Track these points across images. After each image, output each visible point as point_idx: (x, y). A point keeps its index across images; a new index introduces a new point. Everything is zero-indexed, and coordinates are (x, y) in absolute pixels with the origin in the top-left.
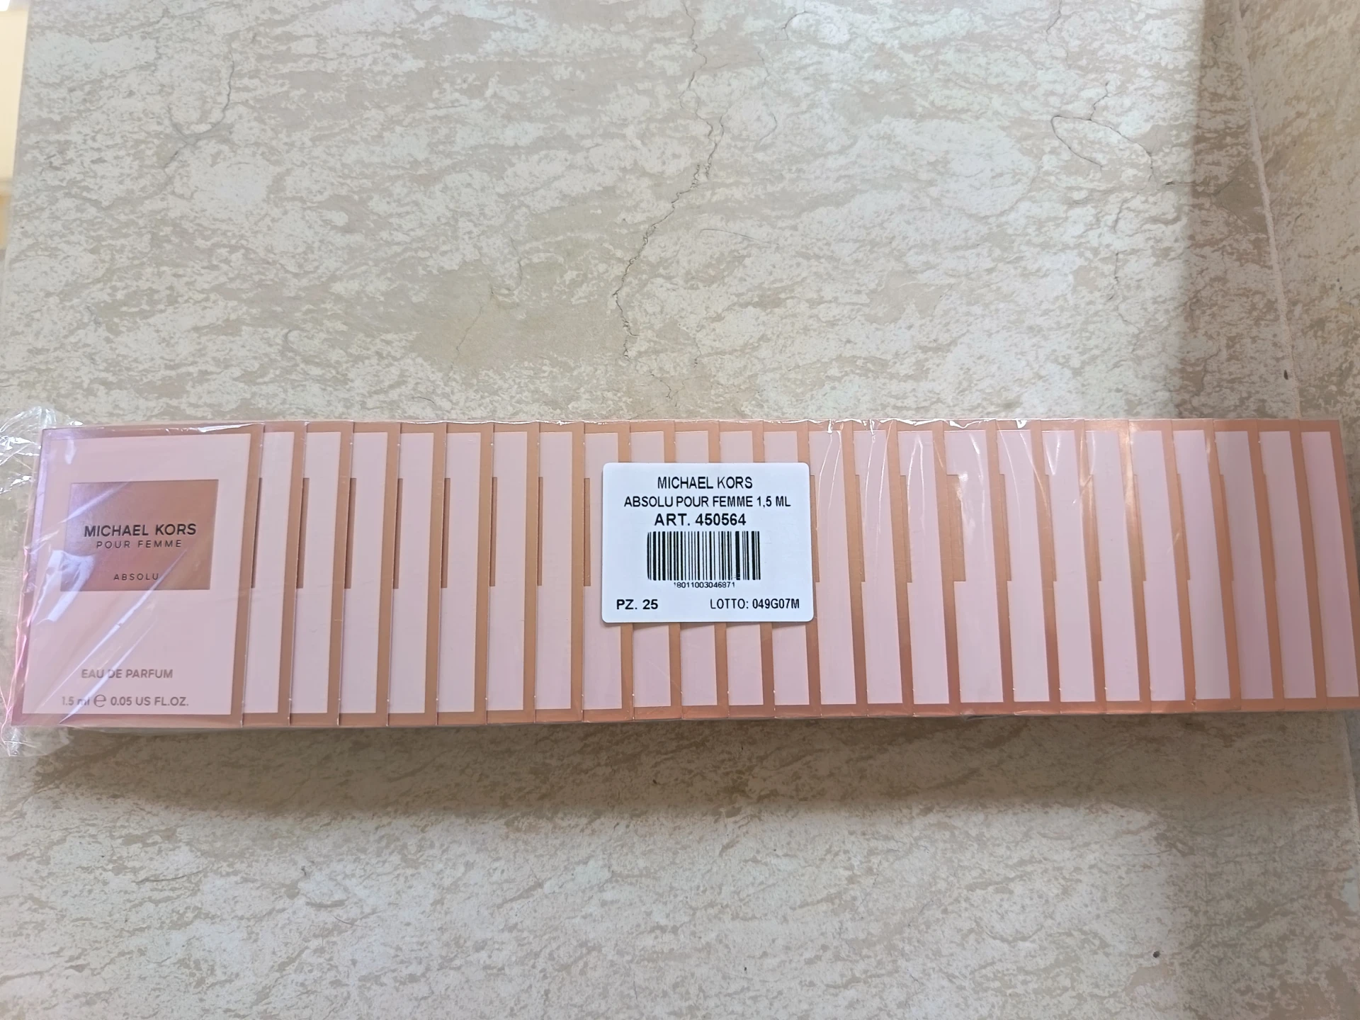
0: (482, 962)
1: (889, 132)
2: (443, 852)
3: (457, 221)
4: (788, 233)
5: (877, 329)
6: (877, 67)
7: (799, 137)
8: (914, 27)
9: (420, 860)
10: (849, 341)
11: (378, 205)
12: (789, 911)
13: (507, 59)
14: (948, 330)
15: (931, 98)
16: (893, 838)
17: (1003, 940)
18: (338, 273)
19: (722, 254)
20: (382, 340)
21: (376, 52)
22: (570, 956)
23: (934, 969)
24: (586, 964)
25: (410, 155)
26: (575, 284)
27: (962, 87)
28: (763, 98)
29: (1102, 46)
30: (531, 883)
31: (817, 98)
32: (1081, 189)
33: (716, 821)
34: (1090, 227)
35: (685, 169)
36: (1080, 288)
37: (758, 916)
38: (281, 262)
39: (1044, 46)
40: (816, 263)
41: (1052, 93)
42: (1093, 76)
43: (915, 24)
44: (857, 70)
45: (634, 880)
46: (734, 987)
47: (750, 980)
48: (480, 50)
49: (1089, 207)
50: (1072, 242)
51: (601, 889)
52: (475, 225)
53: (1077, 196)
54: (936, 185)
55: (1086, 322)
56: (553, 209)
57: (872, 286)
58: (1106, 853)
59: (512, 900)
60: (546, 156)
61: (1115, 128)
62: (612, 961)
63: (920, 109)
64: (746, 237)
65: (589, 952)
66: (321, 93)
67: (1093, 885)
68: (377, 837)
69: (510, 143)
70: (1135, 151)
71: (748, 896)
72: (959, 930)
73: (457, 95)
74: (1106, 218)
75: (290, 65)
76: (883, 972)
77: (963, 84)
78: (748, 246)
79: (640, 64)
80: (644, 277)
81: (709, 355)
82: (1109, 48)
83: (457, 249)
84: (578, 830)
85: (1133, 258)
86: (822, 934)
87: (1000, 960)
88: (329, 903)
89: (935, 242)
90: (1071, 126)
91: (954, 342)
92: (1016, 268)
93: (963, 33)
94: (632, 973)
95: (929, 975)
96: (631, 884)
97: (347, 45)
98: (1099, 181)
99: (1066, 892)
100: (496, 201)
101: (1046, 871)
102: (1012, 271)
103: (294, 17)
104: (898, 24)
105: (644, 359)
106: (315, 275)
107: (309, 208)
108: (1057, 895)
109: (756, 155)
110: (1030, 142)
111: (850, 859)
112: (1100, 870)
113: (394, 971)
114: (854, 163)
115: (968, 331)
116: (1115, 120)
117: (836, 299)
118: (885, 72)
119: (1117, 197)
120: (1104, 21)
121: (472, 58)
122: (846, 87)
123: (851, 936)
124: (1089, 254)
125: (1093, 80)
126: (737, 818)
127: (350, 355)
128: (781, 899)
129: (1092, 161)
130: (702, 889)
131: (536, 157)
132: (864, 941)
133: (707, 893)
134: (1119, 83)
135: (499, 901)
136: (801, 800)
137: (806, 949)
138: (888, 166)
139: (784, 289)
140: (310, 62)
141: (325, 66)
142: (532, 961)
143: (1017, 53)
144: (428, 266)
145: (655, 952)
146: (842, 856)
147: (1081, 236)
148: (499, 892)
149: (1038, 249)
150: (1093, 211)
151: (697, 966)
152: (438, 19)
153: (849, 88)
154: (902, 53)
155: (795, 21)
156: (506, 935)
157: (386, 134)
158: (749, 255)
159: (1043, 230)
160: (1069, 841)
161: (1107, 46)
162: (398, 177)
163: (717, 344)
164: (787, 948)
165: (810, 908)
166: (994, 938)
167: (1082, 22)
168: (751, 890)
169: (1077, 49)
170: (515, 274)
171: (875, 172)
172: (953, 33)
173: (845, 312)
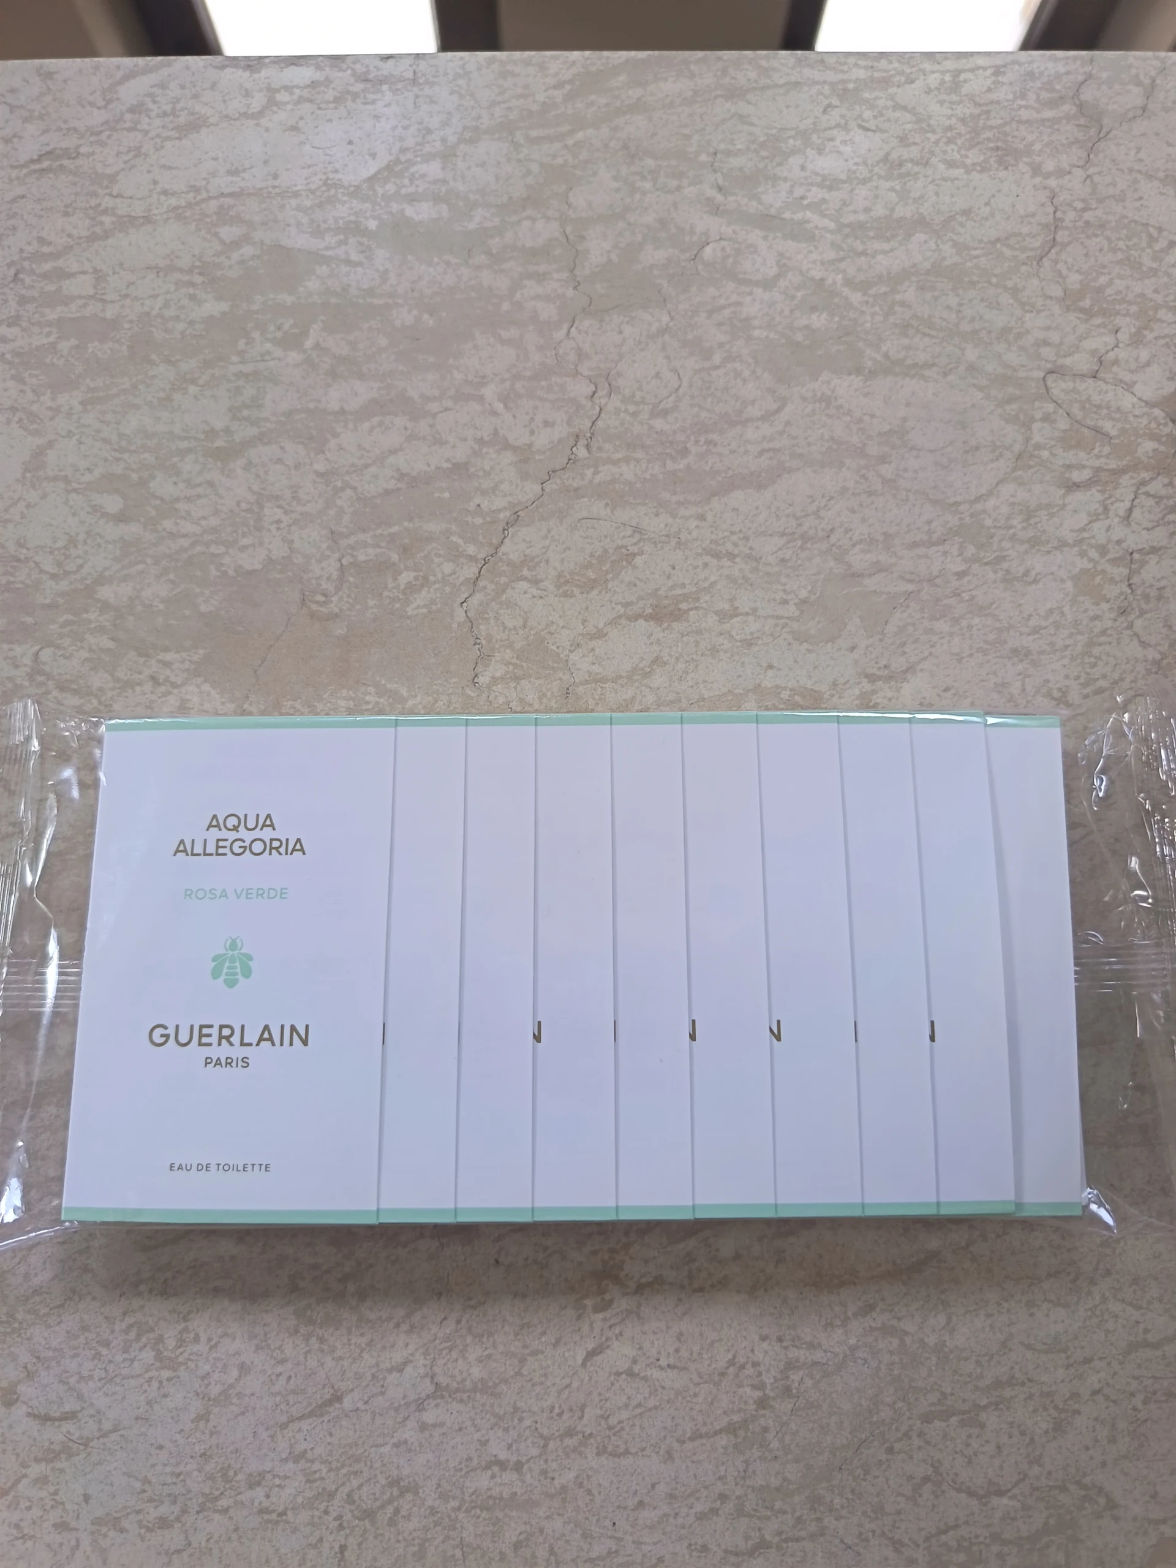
0: (256, 1503)
1: (829, 393)
2: (210, 1349)
3: (261, 507)
4: (693, 524)
5: (809, 651)
6: (814, 309)
7: (709, 399)
8: (863, 259)
9: (180, 1359)
10: (770, 667)
11: (163, 486)
12: (676, 1445)
13: (334, 300)
14: (905, 653)
15: (884, 349)
16: (820, 1345)
17: (971, 1493)
18: (107, 573)
19: (606, 551)
20: (159, 661)
21: (168, 292)
22: (376, 1500)
23: (873, 1532)
24: (397, 1511)
25: (205, 422)
26: (411, 589)
27: (925, 335)
28: (664, 349)
29: (1111, 283)
30: (328, 1397)
31: (735, 348)
32: (1084, 467)
33: (579, 1317)
34: (1095, 517)
35: (560, 441)
36: (1081, 598)
37: (633, 1451)
38: (36, 559)
39: (1035, 282)
40: (729, 563)
41: (1046, 343)
42: (1097, 321)
43: (864, 253)
44: (787, 312)
45: (465, 1396)
46: (597, 1550)
47: (619, 1540)
48: (301, 289)
49: (1094, 491)
50: (1070, 538)
51: (420, 1406)
52: (286, 513)
53: (1076, 476)
54: (890, 463)
55: (1090, 644)
56: (387, 492)
57: (803, 594)
58: (1115, 1374)
59: (300, 1418)
60: (381, 424)
61: (1129, 387)
62: (432, 1508)
63: (870, 363)
64: (637, 529)
65: (402, 1494)
66: (97, 343)
67: (1096, 1419)
68: (124, 1326)
69: (334, 406)
70: (1155, 418)
71: (620, 1422)
72: (911, 1478)
73: (268, 346)
74: (1117, 505)
75: (59, 309)
76: (803, 1534)
77: (927, 331)
78: (640, 540)
79: (506, 306)
80: (503, 580)
81: (587, 682)
82: (1119, 284)
83: (261, 544)
84: (391, 1325)
85: (1153, 559)
86: (720, 1478)
87: (967, 1523)
88: (58, 1414)
89: (886, 535)
90: (1070, 385)
91: (911, 669)
92: (995, 572)
93: (927, 265)
94: (458, 1525)
95: (867, 1540)
96: (462, 1401)
97: (133, 283)
98: (1107, 457)
99: (1059, 1428)
100: (314, 482)
101: (1030, 1397)
102: (991, 576)
103: (68, 249)
104: (842, 253)
105: (500, 687)
106: (78, 576)
107: (75, 490)
108: (1046, 1432)
109: (652, 422)
110: (1014, 406)
111: (760, 1374)
112: (1107, 1398)
113: (138, 1512)
114: (782, 433)
115: (931, 654)
116: (1127, 377)
117: (755, 610)
118: (824, 315)
119: (1132, 478)
120: (1114, 250)
121: (289, 299)
122: (772, 335)
123: (759, 1481)
124: (1094, 554)
125: (1098, 326)
126: (608, 1314)
127: (117, 680)
128: (665, 1428)
129: (1097, 430)
130: (557, 1411)
131: (366, 425)
132: (777, 1489)
133: (565, 1416)
134: (1134, 330)
135: (284, 1419)
136: (695, 1291)
137: (698, 1499)
138: (826, 437)
139: (685, 597)
140: (85, 305)
141: (103, 311)
142: (325, 1504)
143: (999, 290)
144: (222, 565)
145: (490, 1497)
146: (749, 1370)
147: (1083, 530)
148: (283, 1407)
149: (1026, 546)
150: (1099, 497)
151: (547, 1518)
152: (248, 251)
153: (777, 337)
154: (846, 291)
155: (708, 250)
156: (291, 1465)
157: (177, 396)
158: (641, 553)
159: (1032, 521)
160: (1063, 1355)
161: (1117, 282)
162: (190, 450)
163: (596, 669)
164: (672, 1496)
165: (704, 1441)
166: (959, 1491)
167: (1085, 251)
168: (624, 1415)
169: (1078, 286)
170: (335, 575)
171: (809, 444)
172: (914, 265)
173: (767, 628)
